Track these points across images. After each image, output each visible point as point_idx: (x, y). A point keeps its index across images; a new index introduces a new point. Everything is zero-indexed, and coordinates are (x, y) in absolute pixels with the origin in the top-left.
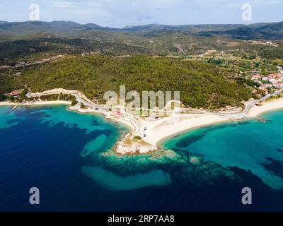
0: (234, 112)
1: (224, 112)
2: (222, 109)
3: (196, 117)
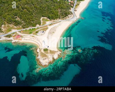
0: (71, 17)
2: (67, 17)
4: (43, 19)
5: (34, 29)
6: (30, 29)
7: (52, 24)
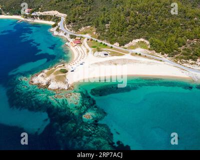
1: (191, 66)
2: (191, 61)
3: (149, 63)
4: (143, 42)
5: (107, 45)
6: (102, 43)
7: (140, 55)
